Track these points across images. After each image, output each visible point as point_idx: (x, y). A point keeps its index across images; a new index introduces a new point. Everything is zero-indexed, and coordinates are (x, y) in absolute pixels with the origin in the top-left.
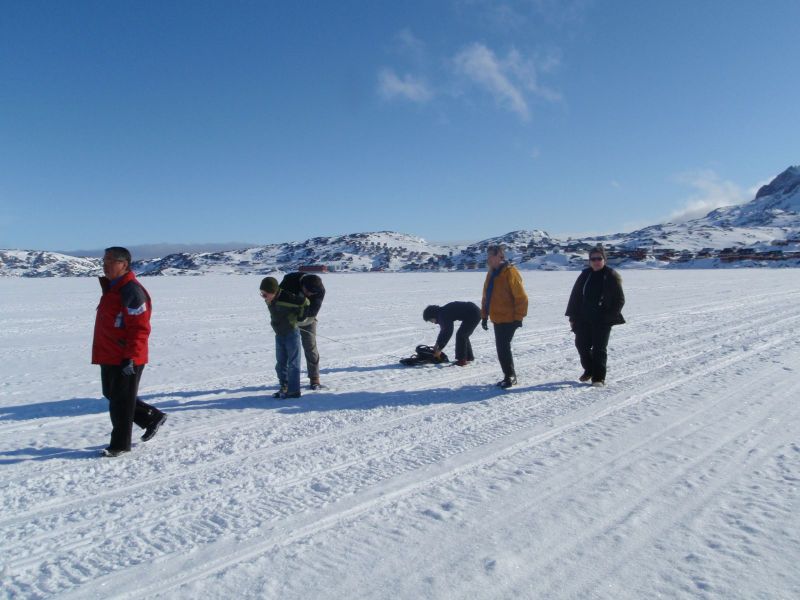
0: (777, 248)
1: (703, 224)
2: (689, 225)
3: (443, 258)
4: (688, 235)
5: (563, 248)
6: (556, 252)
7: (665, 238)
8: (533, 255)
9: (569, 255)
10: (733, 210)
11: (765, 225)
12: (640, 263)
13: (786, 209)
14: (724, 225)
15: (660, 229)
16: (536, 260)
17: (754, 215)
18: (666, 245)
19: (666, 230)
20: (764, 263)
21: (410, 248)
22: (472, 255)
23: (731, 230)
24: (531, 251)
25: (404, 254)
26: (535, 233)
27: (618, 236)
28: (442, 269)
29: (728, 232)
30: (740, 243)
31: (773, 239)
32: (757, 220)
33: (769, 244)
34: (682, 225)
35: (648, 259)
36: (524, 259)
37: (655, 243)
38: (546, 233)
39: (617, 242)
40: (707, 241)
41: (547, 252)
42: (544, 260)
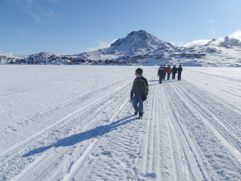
0: (117, 60)
1: (98, 53)
2: (94, 53)
3: (22, 60)
4: (95, 56)
5: (61, 58)
6: (59, 59)
7: (88, 56)
8: (52, 60)
9: (64, 60)
10: (105, 49)
11: (113, 54)
12: (84, 63)
13: (118, 50)
14: (103, 53)
15: (86, 54)
16: (54, 62)
17: (111, 51)
18: (89, 58)
19: (88, 54)
20: (116, 64)
21: (8, 57)
22: (32, 59)
23: (105, 55)
25: (6, 58)
26: (49, 53)
27: (74, 55)
28: (22, 63)
30: (108, 59)
31: (115, 58)
32: (111, 53)
33: (115, 59)
34: (92, 53)
35: (86, 62)
36: (50, 61)
37: (86, 58)
38: (52, 53)
39: (75, 57)
40: (99, 58)
41: (57, 59)
42: (56, 62)
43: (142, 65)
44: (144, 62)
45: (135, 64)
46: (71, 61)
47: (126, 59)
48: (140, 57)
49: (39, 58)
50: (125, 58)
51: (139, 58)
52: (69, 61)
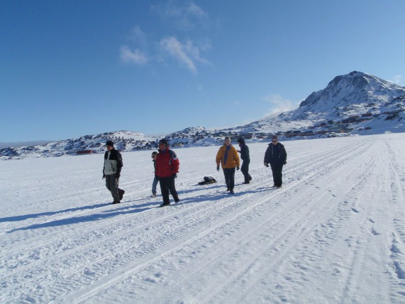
0: (310, 130)
1: (277, 120)
2: (271, 121)
3: (153, 143)
4: (271, 126)
5: (213, 134)
6: (209, 137)
7: (260, 127)
8: (198, 139)
9: (216, 138)
10: (290, 113)
11: (304, 119)
12: (249, 140)
13: (313, 111)
14: (287, 120)
15: (257, 124)
16: (200, 141)
17: (300, 115)
18: (261, 131)
19: (260, 124)
20: (305, 137)
21: (136, 139)
23: (290, 122)
24: (197, 137)
25: (133, 142)
26: (198, 128)
27: (238, 128)
29: (288, 124)
30: (294, 128)
31: (308, 125)
32: (301, 117)
33: (307, 128)
34: (268, 121)
35: (253, 138)
36: (194, 141)
37: (256, 130)
38: (204, 128)
39: (237, 131)
40: (279, 128)
41: (205, 137)
42: (204, 141)
43: (358, 135)
44: (363, 128)
45: (343, 134)
47: (326, 126)
48: (353, 120)
49: (177, 137)
50: (325, 124)
51: (351, 122)
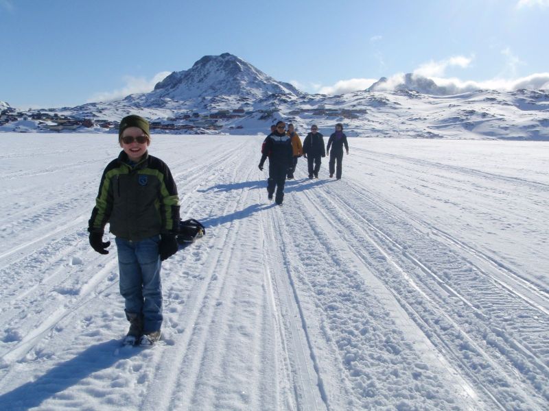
0: (170, 123)
1: (124, 104)
2: (115, 104)
4: (116, 111)
5: (30, 116)
6: (25, 119)
7: (100, 112)
8: (7, 121)
9: (37, 122)
10: (141, 96)
11: (161, 108)
12: (90, 129)
13: (173, 98)
14: (137, 106)
15: (95, 106)
16: (10, 124)
17: (155, 101)
18: (102, 117)
19: (100, 107)
20: (167, 131)
23: (142, 109)
24: (5, 118)
27: (65, 109)
29: (140, 111)
31: (167, 117)
32: (156, 104)
33: (165, 120)
34: (110, 104)
35: (95, 127)
37: (94, 116)
38: (7, 104)
39: (67, 113)
41: (19, 119)
42: (17, 125)
43: (228, 134)
44: (234, 126)
45: (213, 131)
46: (56, 124)
47: (191, 119)
48: (223, 115)
50: (189, 117)
51: (221, 118)
52: (50, 123)
